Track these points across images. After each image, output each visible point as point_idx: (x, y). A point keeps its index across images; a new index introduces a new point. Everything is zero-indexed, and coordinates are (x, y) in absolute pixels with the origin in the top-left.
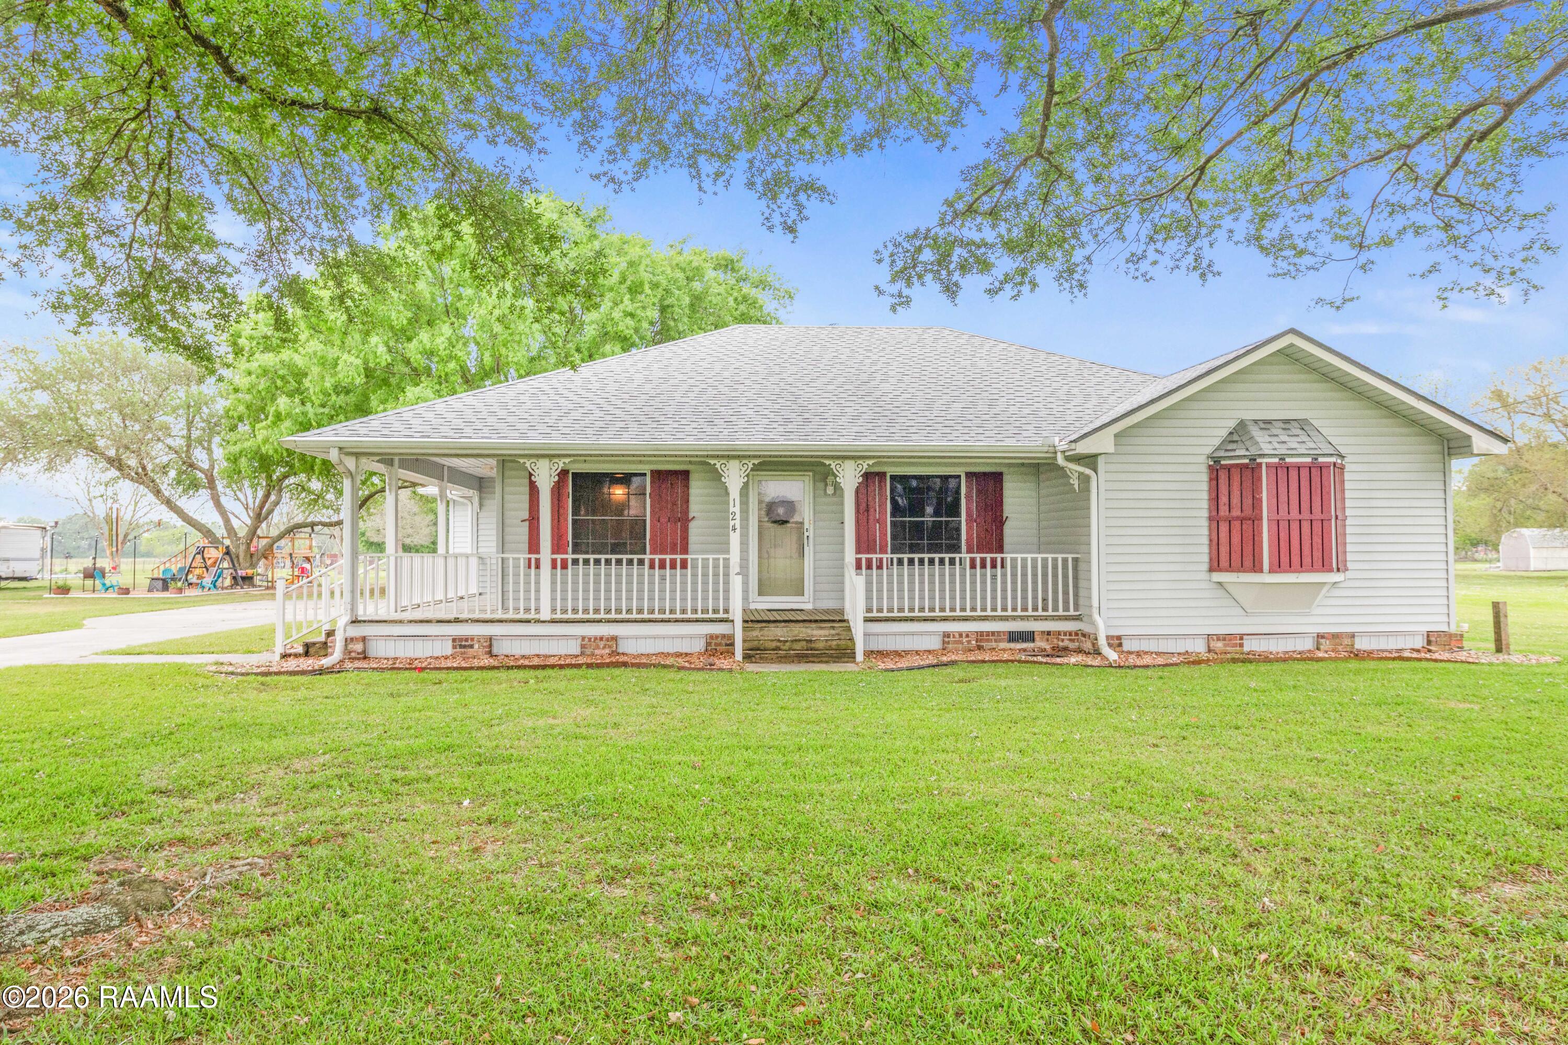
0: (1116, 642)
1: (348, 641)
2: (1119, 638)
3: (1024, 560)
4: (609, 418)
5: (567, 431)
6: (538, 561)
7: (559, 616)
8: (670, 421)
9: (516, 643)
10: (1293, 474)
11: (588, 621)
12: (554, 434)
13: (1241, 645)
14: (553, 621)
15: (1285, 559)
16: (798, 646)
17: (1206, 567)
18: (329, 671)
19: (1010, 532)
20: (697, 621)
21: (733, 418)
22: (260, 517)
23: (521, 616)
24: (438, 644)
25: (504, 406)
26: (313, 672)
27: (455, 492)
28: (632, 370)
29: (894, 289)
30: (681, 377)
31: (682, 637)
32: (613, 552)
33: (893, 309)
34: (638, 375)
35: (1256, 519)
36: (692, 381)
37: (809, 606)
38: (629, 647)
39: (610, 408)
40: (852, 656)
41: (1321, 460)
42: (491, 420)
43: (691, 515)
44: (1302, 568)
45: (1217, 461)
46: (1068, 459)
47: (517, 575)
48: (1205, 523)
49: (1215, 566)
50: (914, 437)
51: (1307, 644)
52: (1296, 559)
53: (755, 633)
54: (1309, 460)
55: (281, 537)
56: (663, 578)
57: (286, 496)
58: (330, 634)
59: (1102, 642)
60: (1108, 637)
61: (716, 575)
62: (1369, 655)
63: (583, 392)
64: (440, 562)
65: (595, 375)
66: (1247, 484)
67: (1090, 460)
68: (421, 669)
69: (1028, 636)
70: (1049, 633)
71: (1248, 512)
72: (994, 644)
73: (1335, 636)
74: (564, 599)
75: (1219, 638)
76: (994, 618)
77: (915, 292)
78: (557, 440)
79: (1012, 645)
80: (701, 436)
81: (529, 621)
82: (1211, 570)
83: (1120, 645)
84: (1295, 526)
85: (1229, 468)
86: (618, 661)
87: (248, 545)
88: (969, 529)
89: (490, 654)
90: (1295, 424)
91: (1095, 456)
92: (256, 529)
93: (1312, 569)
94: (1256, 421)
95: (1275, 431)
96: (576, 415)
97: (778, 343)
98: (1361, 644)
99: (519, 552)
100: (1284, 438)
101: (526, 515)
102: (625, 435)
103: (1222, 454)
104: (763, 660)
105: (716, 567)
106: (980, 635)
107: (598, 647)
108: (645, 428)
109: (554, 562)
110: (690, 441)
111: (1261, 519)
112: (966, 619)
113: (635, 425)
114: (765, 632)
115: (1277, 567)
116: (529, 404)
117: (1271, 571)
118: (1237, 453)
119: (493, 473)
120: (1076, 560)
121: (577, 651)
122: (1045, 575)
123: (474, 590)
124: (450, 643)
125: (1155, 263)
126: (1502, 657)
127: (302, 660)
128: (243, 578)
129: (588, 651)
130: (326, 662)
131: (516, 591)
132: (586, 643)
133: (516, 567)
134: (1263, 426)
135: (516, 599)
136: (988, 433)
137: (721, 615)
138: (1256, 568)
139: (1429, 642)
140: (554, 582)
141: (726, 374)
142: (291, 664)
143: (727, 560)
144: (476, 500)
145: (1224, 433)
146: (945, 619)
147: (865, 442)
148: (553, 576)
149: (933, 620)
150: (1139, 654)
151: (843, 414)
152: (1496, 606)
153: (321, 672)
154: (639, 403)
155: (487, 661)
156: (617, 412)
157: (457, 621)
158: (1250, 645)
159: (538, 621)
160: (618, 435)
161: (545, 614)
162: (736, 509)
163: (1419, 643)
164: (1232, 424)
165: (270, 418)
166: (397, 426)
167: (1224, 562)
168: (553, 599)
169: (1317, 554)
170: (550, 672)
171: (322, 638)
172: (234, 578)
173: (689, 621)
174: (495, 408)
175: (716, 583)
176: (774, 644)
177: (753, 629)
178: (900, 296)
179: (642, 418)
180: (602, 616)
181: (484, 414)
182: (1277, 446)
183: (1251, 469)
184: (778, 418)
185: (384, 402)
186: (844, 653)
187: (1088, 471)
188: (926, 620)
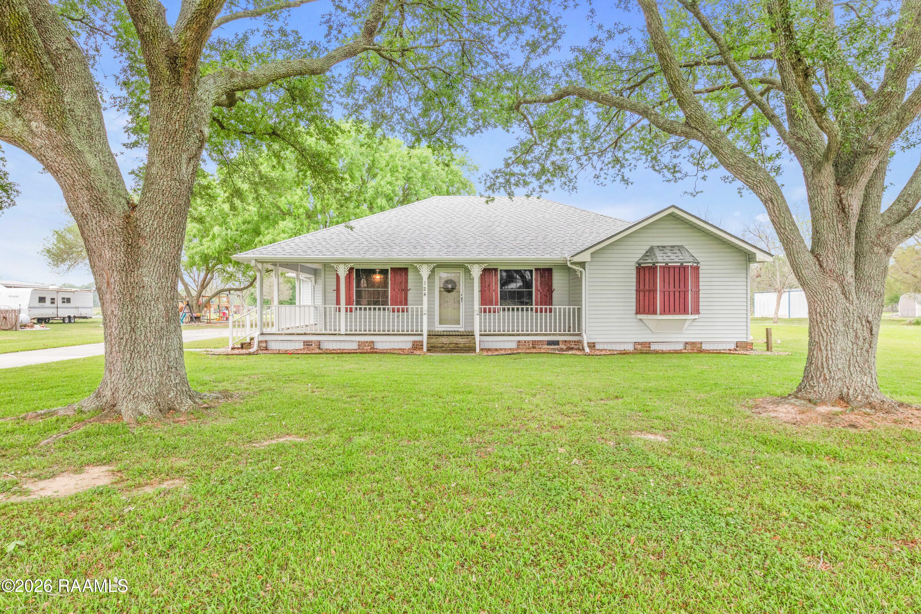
0: (592, 346)
1: (260, 342)
2: (594, 343)
3: (560, 309)
4: (370, 245)
5: (352, 252)
6: (339, 308)
7: (348, 332)
8: (397, 247)
9: (330, 344)
10: (672, 271)
11: (361, 335)
12: (346, 253)
13: (650, 347)
14: (346, 335)
15: (667, 309)
16: (451, 346)
17: (634, 312)
18: (253, 354)
19: (555, 295)
20: (409, 335)
21: (425, 245)
22: (204, 286)
23: (333, 332)
24: (297, 344)
25: (325, 239)
26: (246, 354)
27: (303, 276)
28: (383, 221)
29: (487, 194)
30: (405, 225)
31: (402, 342)
32: (374, 304)
33: (487, 202)
34: (385, 224)
35: (655, 291)
36: (410, 227)
37: (462, 330)
38: (379, 346)
39: (371, 241)
40: (474, 350)
41: (684, 264)
42: (319, 247)
43: (409, 288)
44: (674, 313)
45: (639, 264)
46: (572, 263)
47: (330, 315)
48: (634, 292)
49: (638, 312)
50: (504, 254)
51: (680, 347)
52: (672, 308)
53: (433, 340)
54: (679, 264)
55: (214, 296)
56: (398, 316)
57: (216, 274)
58: (252, 339)
59: (585, 345)
60: (588, 343)
61: (417, 315)
62: (708, 352)
63: (360, 233)
64: (298, 309)
65: (366, 224)
66: (651, 275)
67: (582, 264)
68: (291, 354)
69: (556, 343)
70: (566, 341)
71: (652, 288)
72: (541, 346)
73: (693, 343)
74: (351, 326)
75: (639, 343)
76: (540, 335)
77: (496, 196)
78: (347, 256)
79: (549, 347)
80: (410, 254)
81: (335, 334)
82: (637, 313)
83: (594, 346)
84: (672, 294)
85: (644, 268)
86: (374, 351)
87: (198, 300)
88: (536, 294)
89: (319, 348)
90: (677, 248)
91: (585, 262)
92: (201, 292)
93: (680, 313)
94: (658, 247)
95: (666, 251)
96: (356, 244)
97: (453, 206)
98: (705, 347)
99: (331, 304)
100: (669, 254)
101: (335, 288)
102: (377, 253)
103: (642, 261)
104: (435, 352)
105: (417, 311)
106: (534, 342)
107: (365, 346)
108: (386, 250)
109: (346, 308)
110: (405, 256)
111: (656, 291)
112: (528, 335)
113: (381, 249)
114: (438, 340)
115: (663, 312)
116: (336, 239)
117: (661, 314)
118: (648, 261)
119: (321, 267)
120: (579, 309)
121: (356, 347)
122: (565, 316)
123: (312, 322)
124: (302, 344)
125: (606, 178)
126: (769, 353)
127: (240, 350)
128: (196, 318)
129: (361, 348)
130: (251, 350)
131: (330, 322)
132: (360, 344)
133: (330, 311)
134: (661, 248)
135: (330, 326)
136: (538, 252)
137: (419, 333)
138: (655, 313)
139: (737, 347)
140: (346, 318)
141: (426, 223)
142: (236, 351)
143: (422, 308)
144: (313, 279)
145: (644, 252)
146: (519, 335)
147: (482, 257)
148: (346, 315)
149: (513, 335)
150: (601, 350)
151: (475, 243)
152: (767, 329)
153: (249, 354)
154: (384, 238)
155: (318, 351)
156: (375, 242)
157: (305, 334)
158: (653, 347)
159: (339, 334)
160: (373, 254)
161: (343, 332)
162: (425, 285)
163: (733, 347)
164: (648, 248)
165: (210, 236)
166: (279, 250)
167: (642, 310)
168: (346, 326)
169: (682, 306)
170: (344, 355)
171: (248, 341)
172: (191, 318)
173: (405, 335)
174: (321, 241)
175: (417, 319)
176: (441, 345)
177: (433, 338)
178: (489, 197)
179: (385, 245)
180: (367, 332)
181: (316, 244)
182: (665, 258)
183: (653, 269)
184: (446, 245)
185: (267, 228)
186: (471, 349)
187: (581, 269)
188: (510, 335)
